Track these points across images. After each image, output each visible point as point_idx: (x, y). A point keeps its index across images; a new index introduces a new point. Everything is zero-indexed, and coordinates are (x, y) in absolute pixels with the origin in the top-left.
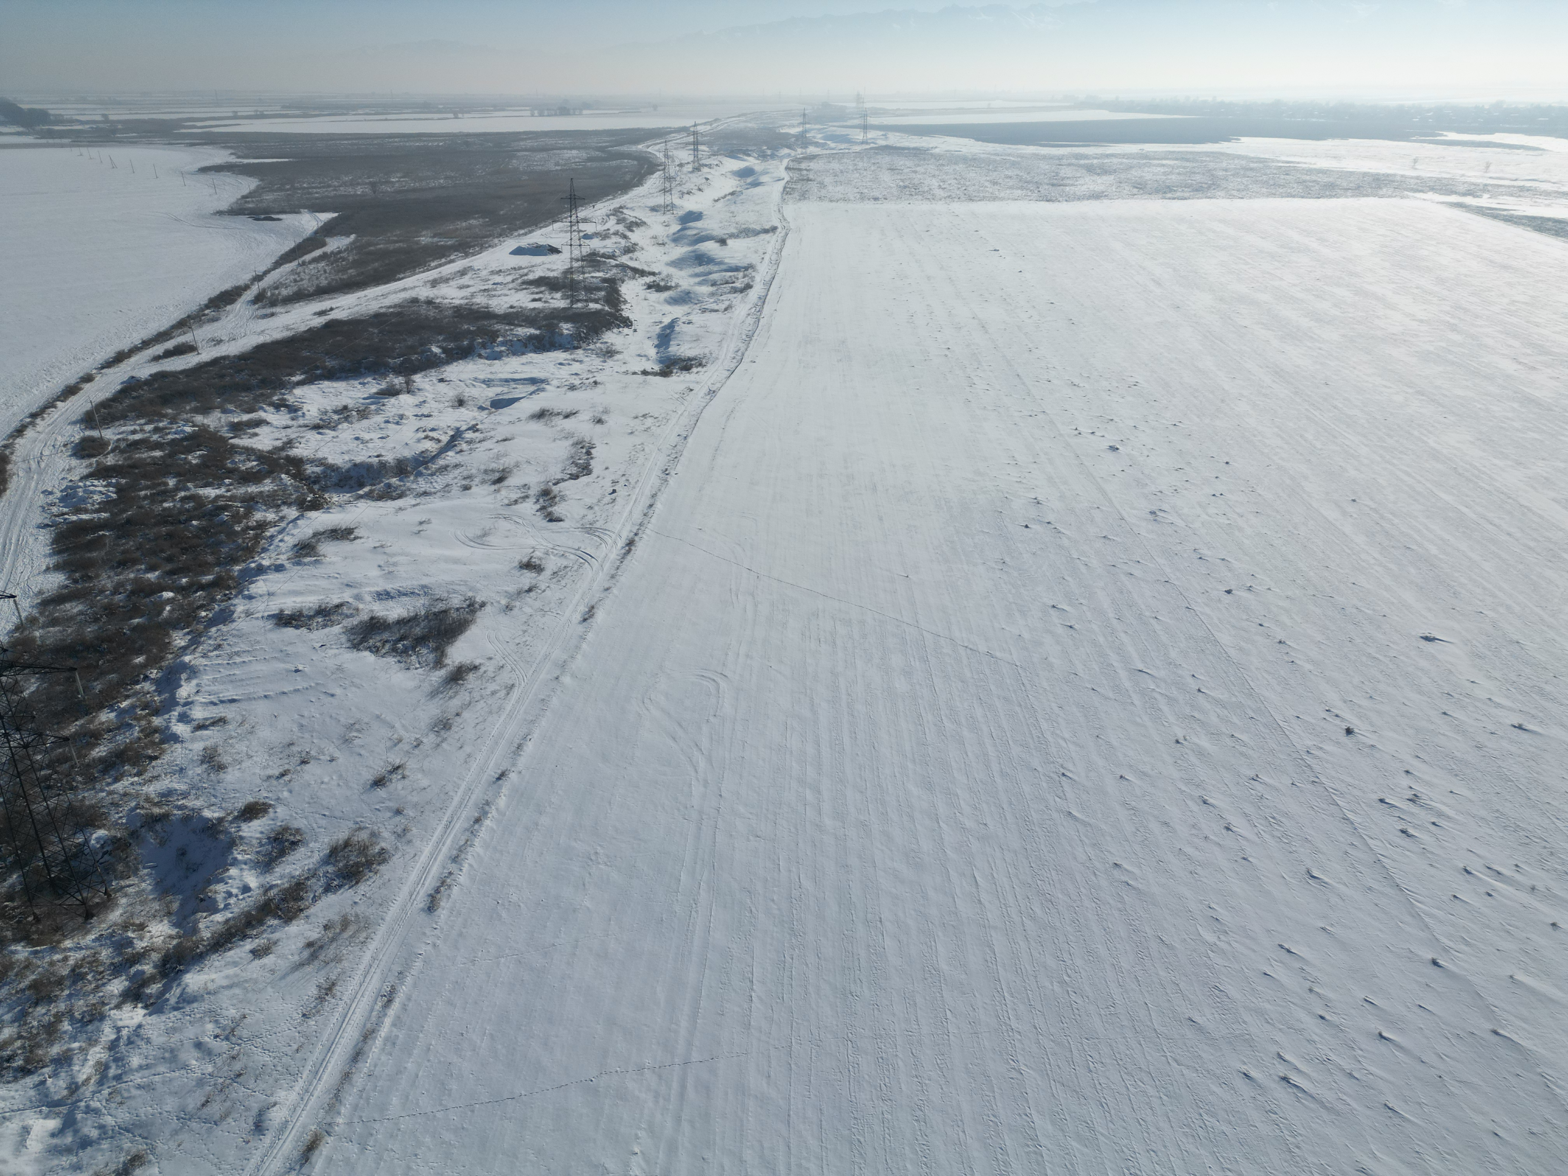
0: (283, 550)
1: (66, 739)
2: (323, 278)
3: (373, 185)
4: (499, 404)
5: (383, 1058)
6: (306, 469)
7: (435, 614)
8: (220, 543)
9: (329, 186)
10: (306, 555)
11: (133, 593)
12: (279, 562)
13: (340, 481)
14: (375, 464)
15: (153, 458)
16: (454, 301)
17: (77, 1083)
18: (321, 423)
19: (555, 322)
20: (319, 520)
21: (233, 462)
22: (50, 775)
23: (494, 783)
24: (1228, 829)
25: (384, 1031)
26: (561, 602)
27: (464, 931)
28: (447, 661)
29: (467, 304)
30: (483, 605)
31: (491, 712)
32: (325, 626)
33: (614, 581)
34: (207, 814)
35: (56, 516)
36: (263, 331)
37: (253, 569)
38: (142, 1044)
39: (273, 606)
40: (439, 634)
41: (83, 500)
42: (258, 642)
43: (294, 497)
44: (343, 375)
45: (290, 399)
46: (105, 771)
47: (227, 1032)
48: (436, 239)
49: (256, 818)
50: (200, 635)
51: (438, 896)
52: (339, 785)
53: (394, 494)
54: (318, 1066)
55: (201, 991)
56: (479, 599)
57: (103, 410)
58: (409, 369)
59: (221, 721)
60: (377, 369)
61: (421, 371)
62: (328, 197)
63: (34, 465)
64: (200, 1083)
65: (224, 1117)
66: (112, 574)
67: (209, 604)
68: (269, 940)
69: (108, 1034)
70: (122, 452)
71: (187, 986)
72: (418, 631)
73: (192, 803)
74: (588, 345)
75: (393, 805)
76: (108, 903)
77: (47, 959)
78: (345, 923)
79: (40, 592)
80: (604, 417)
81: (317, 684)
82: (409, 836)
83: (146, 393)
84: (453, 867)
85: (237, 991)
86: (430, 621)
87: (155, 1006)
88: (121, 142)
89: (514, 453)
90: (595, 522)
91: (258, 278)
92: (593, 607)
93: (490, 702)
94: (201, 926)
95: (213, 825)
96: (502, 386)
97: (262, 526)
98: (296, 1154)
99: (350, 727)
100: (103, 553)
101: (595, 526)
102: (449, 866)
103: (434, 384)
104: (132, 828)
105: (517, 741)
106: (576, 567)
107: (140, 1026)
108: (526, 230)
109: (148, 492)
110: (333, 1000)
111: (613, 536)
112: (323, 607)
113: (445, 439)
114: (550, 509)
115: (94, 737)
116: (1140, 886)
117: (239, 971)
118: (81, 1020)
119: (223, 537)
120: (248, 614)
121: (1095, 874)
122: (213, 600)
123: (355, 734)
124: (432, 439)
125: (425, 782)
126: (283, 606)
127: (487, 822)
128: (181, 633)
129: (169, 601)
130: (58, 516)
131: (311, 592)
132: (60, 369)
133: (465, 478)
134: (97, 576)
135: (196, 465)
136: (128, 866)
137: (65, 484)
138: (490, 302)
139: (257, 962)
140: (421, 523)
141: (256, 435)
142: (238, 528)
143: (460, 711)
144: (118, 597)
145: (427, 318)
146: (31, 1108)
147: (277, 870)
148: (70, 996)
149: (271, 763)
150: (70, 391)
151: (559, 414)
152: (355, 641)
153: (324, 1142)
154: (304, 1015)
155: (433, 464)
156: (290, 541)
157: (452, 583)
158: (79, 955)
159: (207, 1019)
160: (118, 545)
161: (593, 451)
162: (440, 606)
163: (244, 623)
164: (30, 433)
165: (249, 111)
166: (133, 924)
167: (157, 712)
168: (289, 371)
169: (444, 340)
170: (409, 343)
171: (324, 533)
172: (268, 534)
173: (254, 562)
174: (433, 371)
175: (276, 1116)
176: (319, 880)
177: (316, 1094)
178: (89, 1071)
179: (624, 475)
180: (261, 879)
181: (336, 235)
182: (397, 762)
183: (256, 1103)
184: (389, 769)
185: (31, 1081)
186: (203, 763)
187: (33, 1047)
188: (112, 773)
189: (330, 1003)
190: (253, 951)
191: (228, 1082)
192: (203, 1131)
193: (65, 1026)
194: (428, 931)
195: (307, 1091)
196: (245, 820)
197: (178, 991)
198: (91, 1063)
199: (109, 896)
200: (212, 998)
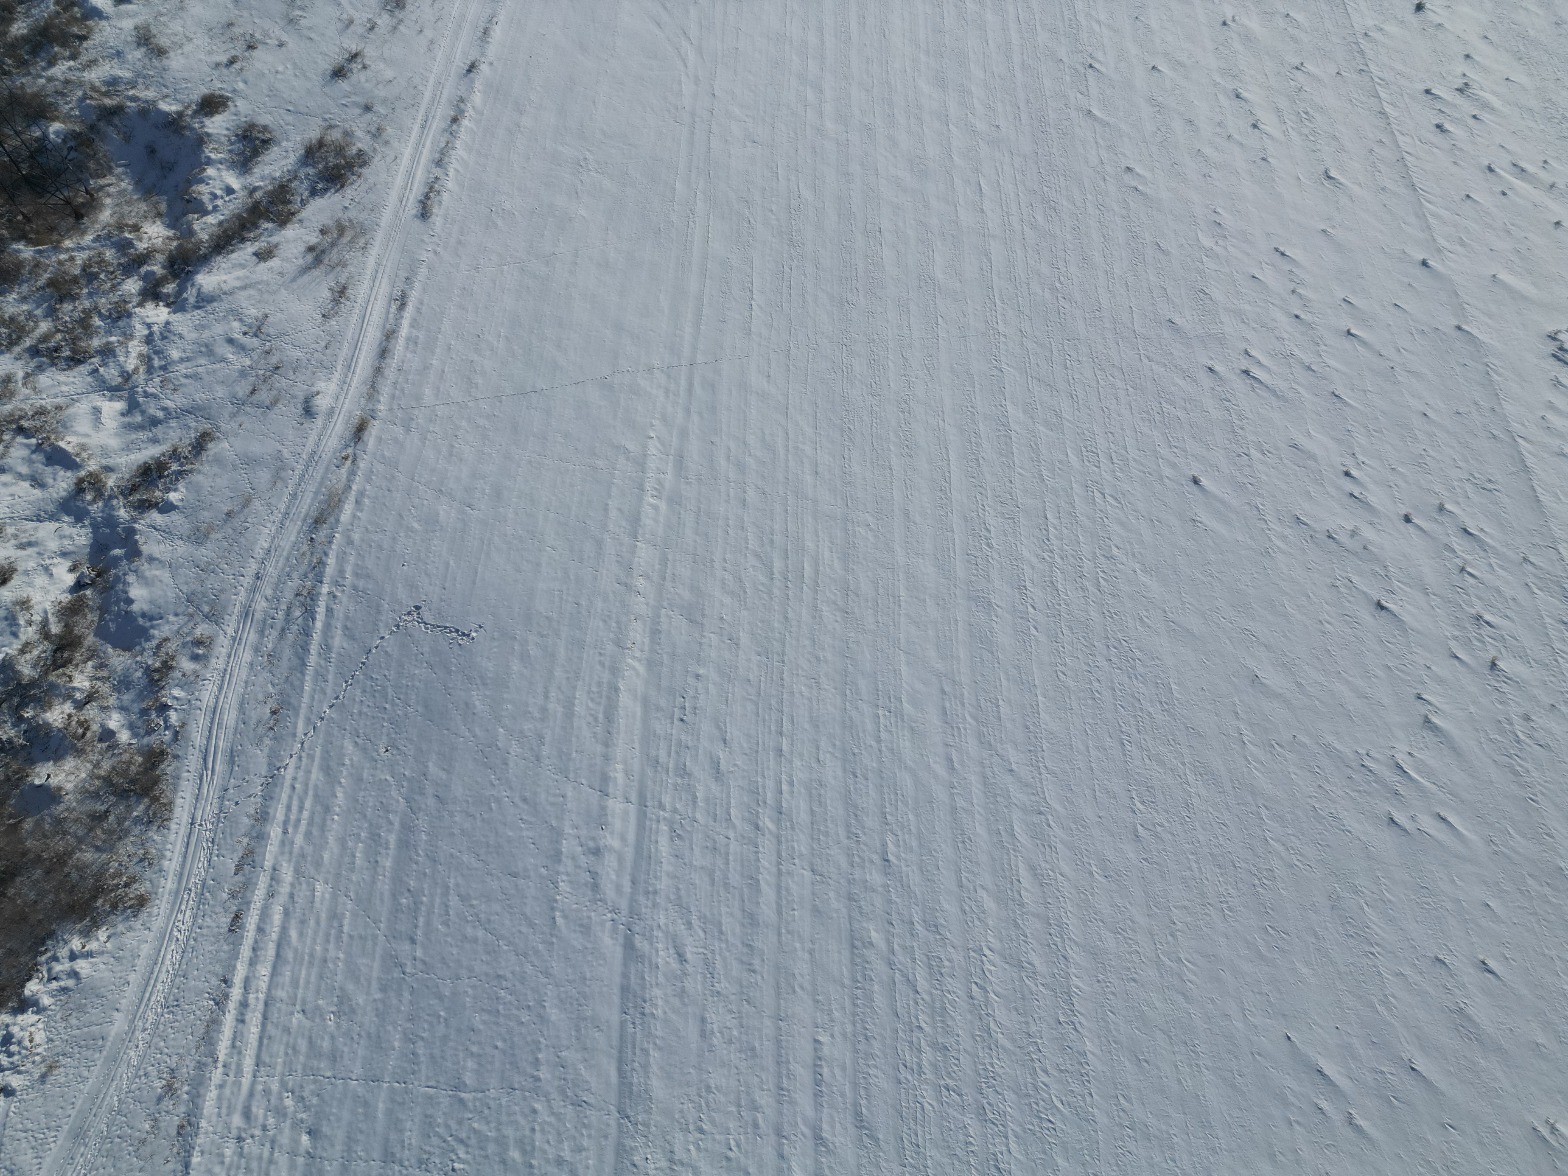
5: (408, 355)
17: (127, 372)
23: (465, 76)
24: (1255, 126)
25: (404, 331)
27: (462, 238)
34: (164, 106)
38: (176, 338)
46: (34, 53)
47: (254, 330)
49: (217, 112)
51: (429, 202)
52: (296, 75)
54: (349, 361)
55: (218, 292)
64: (243, 374)
65: (275, 402)
68: (268, 243)
69: (141, 331)
71: (201, 286)
73: (144, 93)
75: (361, 100)
76: (92, 204)
77: (54, 259)
78: (341, 228)
82: (384, 135)
84: (438, 172)
85: (252, 292)
87: (176, 304)
94: (196, 227)
95: (174, 119)
98: (348, 434)
102: (434, 170)
104: (89, 122)
105: (482, 25)
107: (168, 323)
110: (348, 303)
116: (1148, 191)
117: (248, 273)
118: (110, 316)
121: (1104, 179)
123: (299, 13)
125: (389, 74)
127: (465, 122)
136: (99, 164)
139: (262, 264)
146: (95, 392)
147: (255, 170)
148: (90, 294)
149: (215, 48)
153: (370, 425)
154: (324, 316)
158: (85, 255)
159: (231, 317)
166: (127, 225)
175: (322, 403)
176: (302, 183)
177: (354, 385)
178: (135, 361)
180: (242, 180)
182: (354, 48)
183: (300, 391)
184: (347, 56)
185: (84, 369)
186: (139, 45)
187: (74, 341)
188: (43, 55)
189: (345, 305)
190: (256, 254)
191: (268, 373)
192: (258, 414)
193: (97, 321)
194: (426, 238)
195: (345, 382)
196: (206, 115)
197: (194, 291)
198: (134, 355)
199: (92, 195)
200: (230, 298)
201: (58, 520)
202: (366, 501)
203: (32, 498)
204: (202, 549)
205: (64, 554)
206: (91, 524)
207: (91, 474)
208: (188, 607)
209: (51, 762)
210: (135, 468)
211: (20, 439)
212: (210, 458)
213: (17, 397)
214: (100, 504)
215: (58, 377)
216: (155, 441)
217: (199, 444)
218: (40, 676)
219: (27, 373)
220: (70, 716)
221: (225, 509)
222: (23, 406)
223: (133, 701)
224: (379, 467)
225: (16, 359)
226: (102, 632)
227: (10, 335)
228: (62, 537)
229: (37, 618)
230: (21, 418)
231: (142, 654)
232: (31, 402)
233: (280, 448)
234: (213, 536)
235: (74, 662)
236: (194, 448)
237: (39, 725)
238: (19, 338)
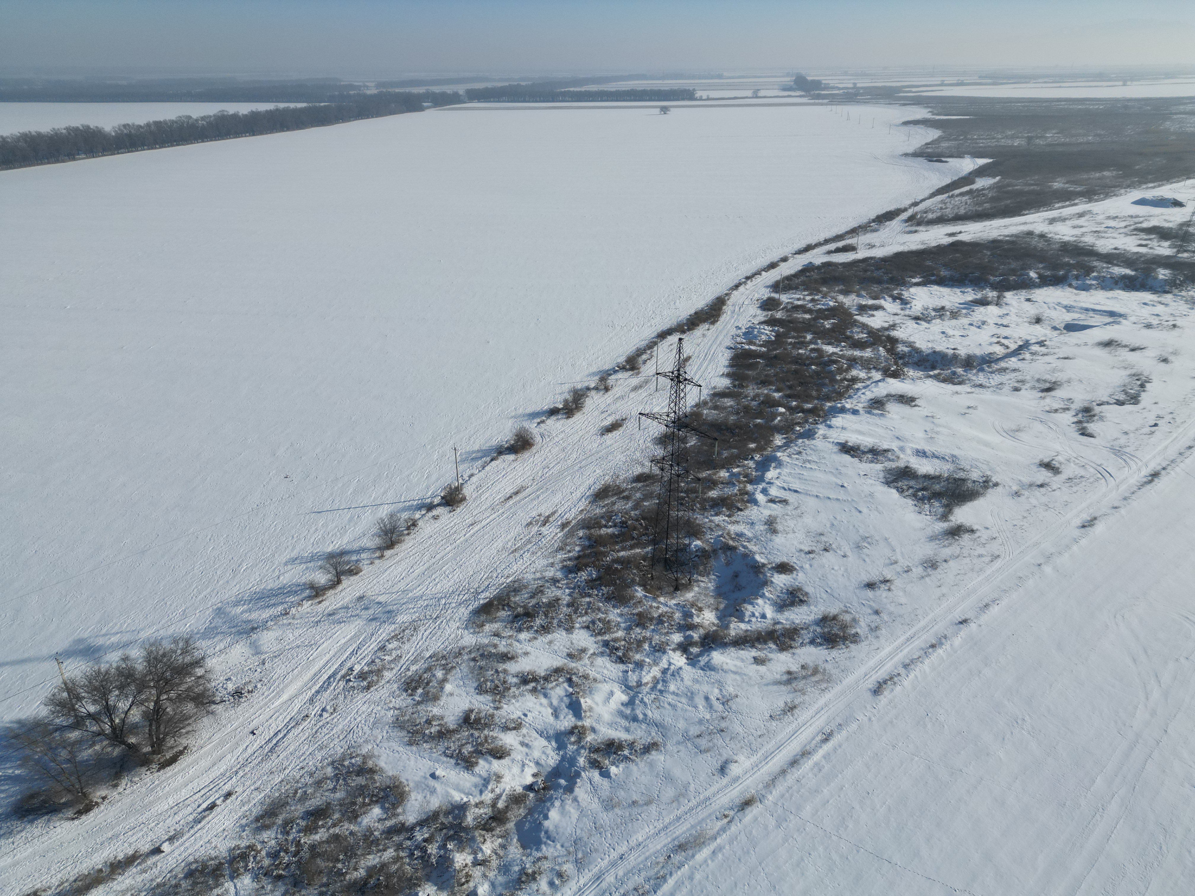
0: (862, 401)
1: (699, 479)
2: (962, 208)
3: (1029, 139)
4: (1071, 328)
5: (810, 775)
6: (898, 347)
7: (955, 479)
8: (824, 385)
9: (994, 138)
10: (877, 408)
11: (763, 402)
12: (857, 408)
13: (919, 361)
14: (950, 354)
15: (804, 318)
16: (1064, 237)
17: (641, 682)
18: (921, 316)
19: (1154, 266)
20: (894, 386)
21: (852, 332)
22: (685, 497)
23: (956, 624)
25: (817, 757)
26: (1066, 504)
27: (895, 721)
28: (951, 518)
29: (1075, 241)
30: (996, 485)
31: (972, 570)
32: (872, 462)
33: (1125, 502)
34: (758, 557)
35: (738, 343)
36: (904, 243)
37: (838, 408)
38: (679, 679)
39: (843, 437)
40: (952, 495)
41: (756, 337)
42: (824, 458)
43: (883, 365)
44: (951, 283)
45: (906, 294)
46: (712, 507)
47: (724, 700)
48: (1067, 185)
49: (784, 573)
50: (791, 442)
51: (884, 686)
52: (843, 575)
53: (956, 380)
54: (769, 754)
55: (719, 667)
56: (994, 479)
57: (786, 282)
58: (1003, 287)
59: (784, 502)
60: (978, 283)
61: (1014, 289)
62: (989, 146)
63: (737, 309)
64: (700, 722)
65: (707, 751)
66: (755, 387)
67: (803, 423)
68: (766, 656)
69: (664, 664)
70: (788, 311)
71: (712, 658)
72: (937, 487)
73: (752, 547)
74: (1180, 291)
75: (875, 606)
76: (688, 586)
77: (650, 603)
78: (816, 671)
79: (715, 388)
80: (1171, 358)
81: (853, 500)
82: (878, 632)
83: (815, 275)
84: (902, 671)
85: (738, 677)
86: (949, 483)
87: (692, 661)
88: (858, 102)
89: (1069, 370)
90: (1126, 446)
91: (916, 204)
92: (1095, 518)
93: (974, 562)
94: (732, 626)
95: (759, 566)
96: (1081, 313)
97: (854, 380)
98: (737, 801)
99: (865, 539)
100: (755, 373)
101: (1125, 450)
102: (900, 668)
103: (1021, 302)
104: (715, 548)
105: (986, 601)
106: (1092, 480)
107: (681, 668)
108: (1156, 184)
109: (793, 341)
110: (791, 718)
111: (1140, 463)
112: (875, 448)
113: (1013, 347)
114: (1085, 425)
115: (713, 484)
117: (743, 666)
118: (654, 647)
119: (827, 381)
120: (825, 437)
122: (807, 421)
123: (866, 545)
124: (1003, 345)
125: (903, 600)
126: (849, 439)
127: (940, 651)
128: (781, 437)
129: (781, 414)
130: (739, 343)
131: (871, 435)
132: (771, 250)
133: (1018, 381)
134: (747, 386)
135: (828, 328)
136: (705, 569)
137: (750, 324)
138: (1097, 242)
139: (755, 666)
140: (969, 407)
141: (873, 316)
142: (838, 378)
143: (948, 558)
144: (754, 403)
145: (1035, 248)
146: (618, 682)
147: (785, 613)
148: (653, 630)
149: (805, 542)
150: (773, 266)
151: (1126, 346)
152: (889, 480)
153: (756, 805)
154: (771, 716)
155: (996, 364)
156: (869, 395)
157: (977, 460)
158: (665, 609)
159: (716, 685)
160: (765, 370)
161: (1147, 385)
162: (961, 475)
163: (820, 443)
164: (742, 289)
165: (954, 80)
166: (697, 606)
167: (751, 482)
168: (912, 274)
169: (1043, 268)
170: (1013, 267)
171: (894, 396)
172: (856, 386)
173: (840, 403)
174: (1024, 291)
175: (734, 770)
176: (809, 633)
177: (762, 771)
178: (649, 679)
179: (1171, 413)
180: (775, 614)
181: (985, 176)
182: (888, 577)
183: (726, 753)
184: (881, 579)
185: (622, 667)
186: (766, 524)
187: (629, 649)
188: (716, 509)
189: (789, 718)
190: (755, 658)
191: (715, 731)
192: (693, 752)
193: (646, 646)
194: (869, 707)
195: (757, 766)
196: (777, 572)
197: (707, 659)
198: (651, 675)
199: (690, 582)
200: (723, 674)
201: (549, 741)
202: (720, 856)
203: (547, 720)
204: (605, 813)
205: (537, 763)
206: (562, 756)
207: (583, 727)
208: (572, 845)
209: (436, 888)
210: (606, 738)
211: (566, 685)
212: (648, 760)
213: (581, 663)
214: (575, 747)
215: (607, 664)
216: (627, 730)
217: (649, 747)
218: (473, 827)
219: (595, 653)
220: (466, 865)
221: (635, 798)
222: (580, 668)
223: (501, 885)
224: (743, 838)
225: (595, 642)
226: (519, 825)
227: (602, 629)
228: (544, 753)
229: (498, 791)
230: (575, 674)
231: (527, 857)
232: (585, 668)
233: (691, 781)
234: (617, 810)
235: (493, 833)
236: (644, 748)
237: (449, 857)
238: (605, 633)
